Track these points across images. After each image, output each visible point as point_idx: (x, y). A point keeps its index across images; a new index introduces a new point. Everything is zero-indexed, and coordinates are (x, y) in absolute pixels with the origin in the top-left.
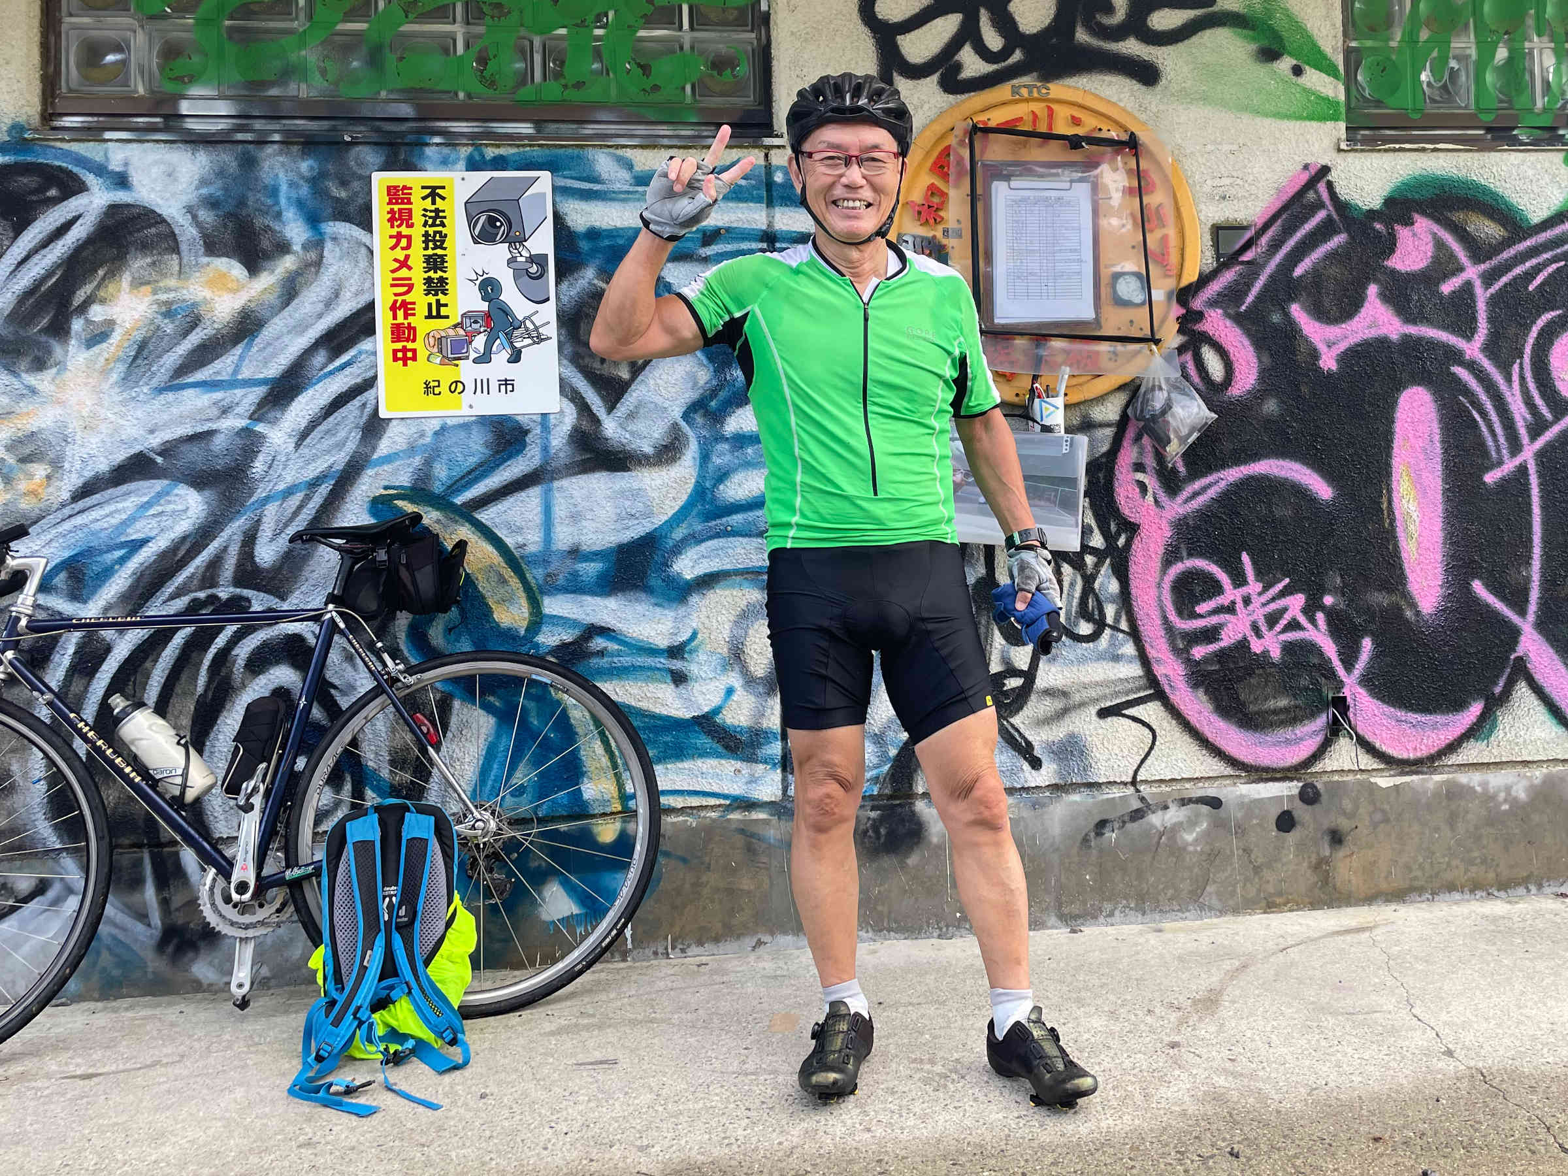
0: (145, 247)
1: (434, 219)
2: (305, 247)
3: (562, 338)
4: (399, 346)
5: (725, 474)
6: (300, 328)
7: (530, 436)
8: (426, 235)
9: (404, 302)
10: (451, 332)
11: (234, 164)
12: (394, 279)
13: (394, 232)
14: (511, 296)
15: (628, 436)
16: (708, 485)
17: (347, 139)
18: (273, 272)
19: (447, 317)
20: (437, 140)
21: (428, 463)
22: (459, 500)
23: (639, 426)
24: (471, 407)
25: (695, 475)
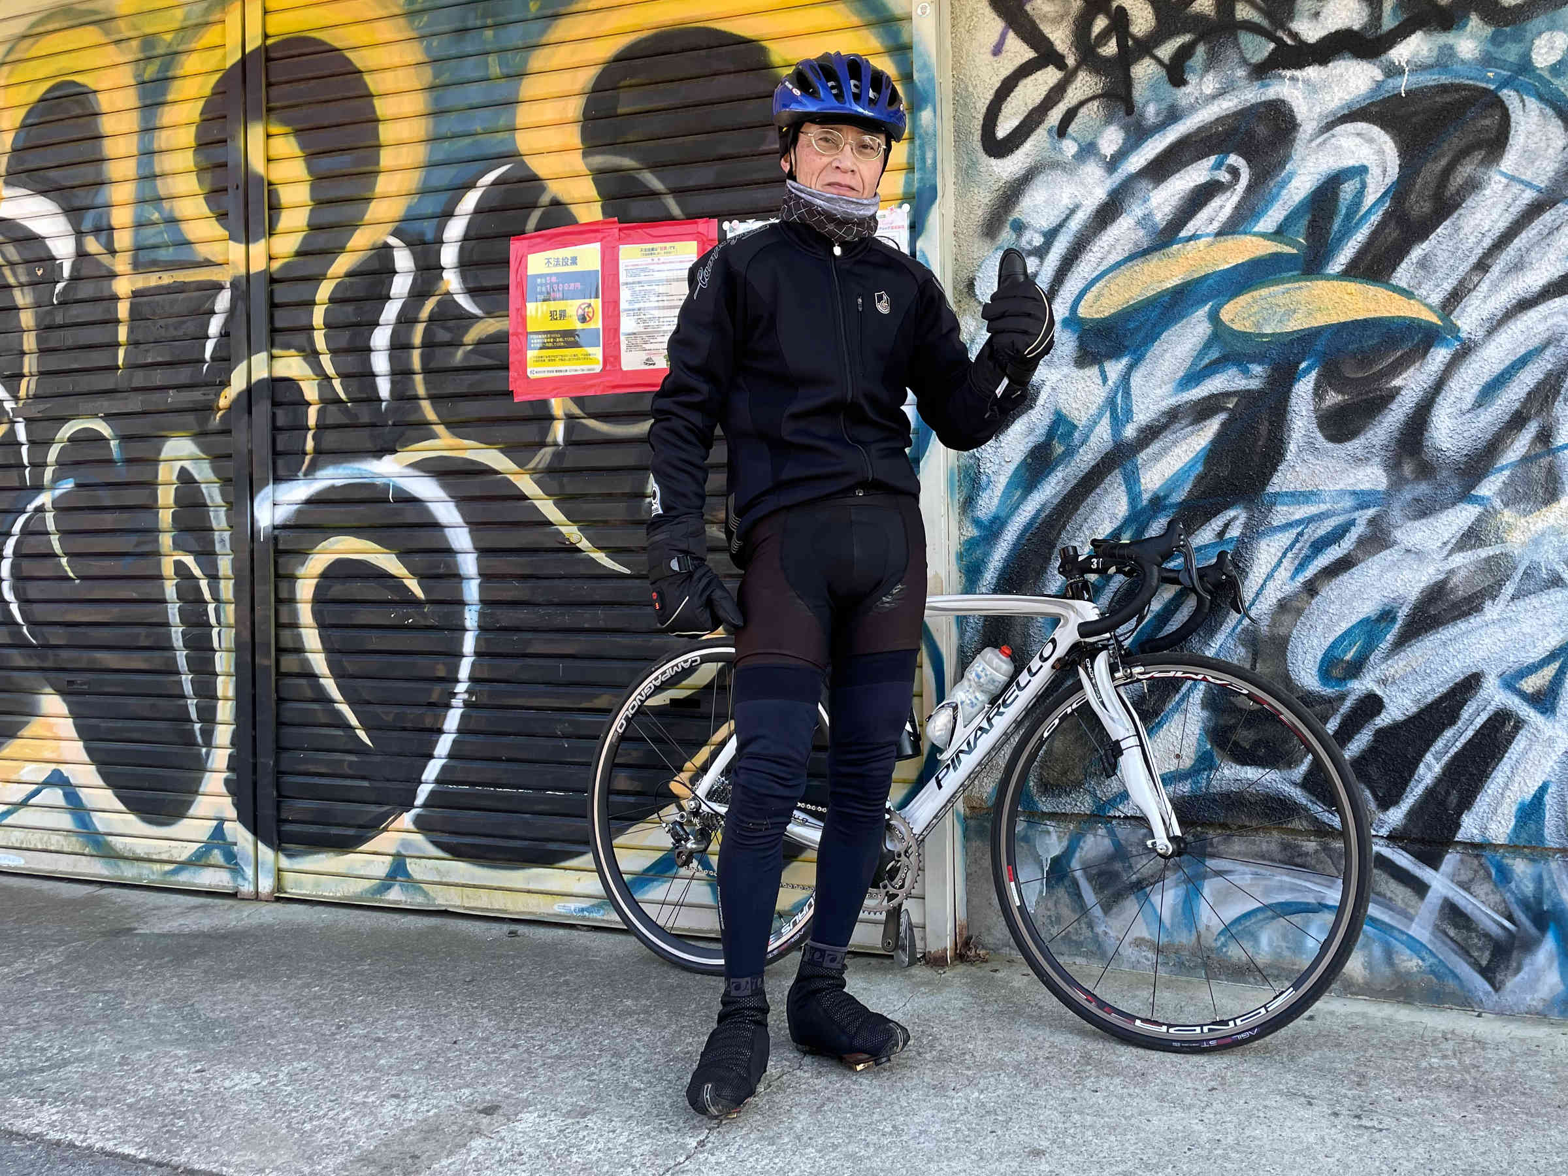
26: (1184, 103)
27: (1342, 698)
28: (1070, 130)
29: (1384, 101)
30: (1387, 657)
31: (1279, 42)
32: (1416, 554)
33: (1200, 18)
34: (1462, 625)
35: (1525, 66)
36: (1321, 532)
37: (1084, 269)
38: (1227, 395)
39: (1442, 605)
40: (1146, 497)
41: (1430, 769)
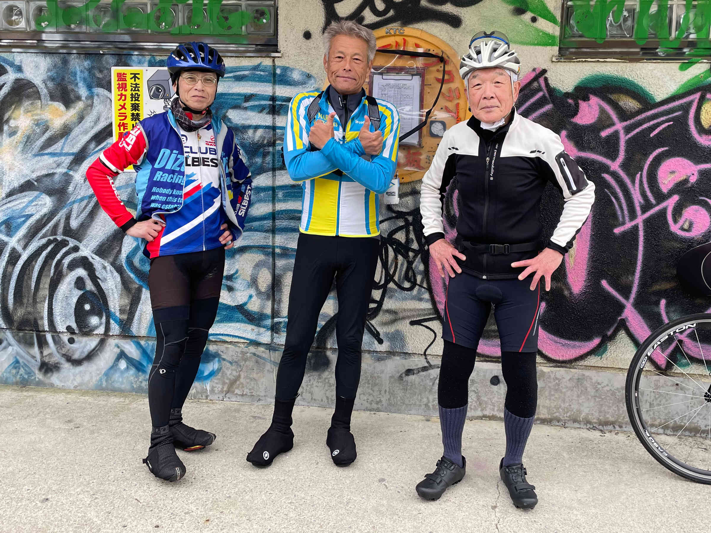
0: (28, 97)
1: (135, 88)
2: (87, 98)
6: (86, 132)
8: (132, 95)
9: (123, 123)
11: (60, 62)
12: (120, 113)
13: (120, 93)
17: (101, 52)
18: (75, 108)
20: (136, 53)
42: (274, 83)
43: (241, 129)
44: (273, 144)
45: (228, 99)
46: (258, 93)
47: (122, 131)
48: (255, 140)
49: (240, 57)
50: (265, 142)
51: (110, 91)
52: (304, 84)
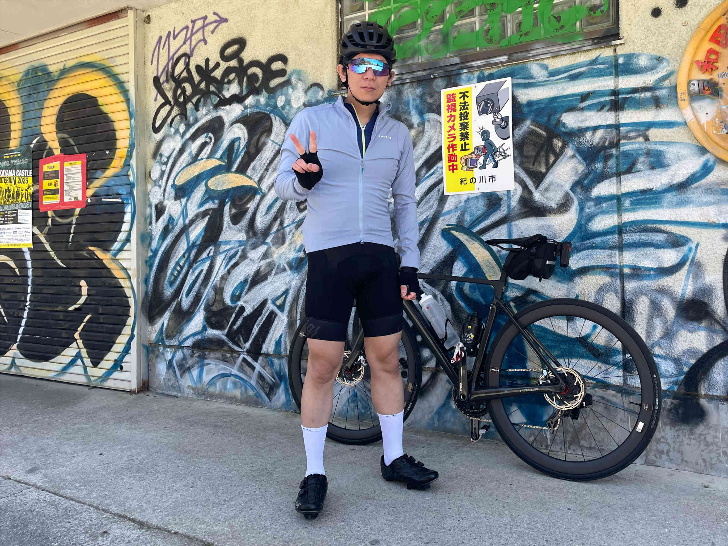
1: (464, 106)
2: (418, 126)
3: (516, 155)
4: (451, 164)
5: (591, 217)
7: (502, 201)
8: (461, 114)
9: (453, 145)
10: (470, 156)
11: (395, 94)
12: (449, 135)
13: (449, 114)
14: (494, 138)
15: (545, 199)
16: (583, 223)
17: (432, 77)
19: (468, 150)
20: (466, 71)
21: (463, 214)
22: (474, 230)
23: (550, 194)
24: (479, 189)
25: (577, 218)
26: (199, 116)
27: (236, 307)
28: (173, 125)
29: (244, 116)
30: (246, 294)
31: (220, 97)
32: (253, 261)
33: (202, 89)
34: (263, 284)
35: (276, 107)
36: (231, 254)
37: (176, 169)
38: (209, 210)
39: (259, 278)
40: (191, 242)
41: (255, 330)
42: (617, 75)
43: (577, 132)
44: (617, 145)
45: (562, 101)
46: (598, 89)
47: (451, 152)
48: (594, 144)
49: (575, 53)
50: (607, 143)
51: (440, 114)
52: (653, 70)
